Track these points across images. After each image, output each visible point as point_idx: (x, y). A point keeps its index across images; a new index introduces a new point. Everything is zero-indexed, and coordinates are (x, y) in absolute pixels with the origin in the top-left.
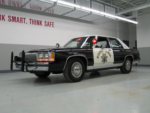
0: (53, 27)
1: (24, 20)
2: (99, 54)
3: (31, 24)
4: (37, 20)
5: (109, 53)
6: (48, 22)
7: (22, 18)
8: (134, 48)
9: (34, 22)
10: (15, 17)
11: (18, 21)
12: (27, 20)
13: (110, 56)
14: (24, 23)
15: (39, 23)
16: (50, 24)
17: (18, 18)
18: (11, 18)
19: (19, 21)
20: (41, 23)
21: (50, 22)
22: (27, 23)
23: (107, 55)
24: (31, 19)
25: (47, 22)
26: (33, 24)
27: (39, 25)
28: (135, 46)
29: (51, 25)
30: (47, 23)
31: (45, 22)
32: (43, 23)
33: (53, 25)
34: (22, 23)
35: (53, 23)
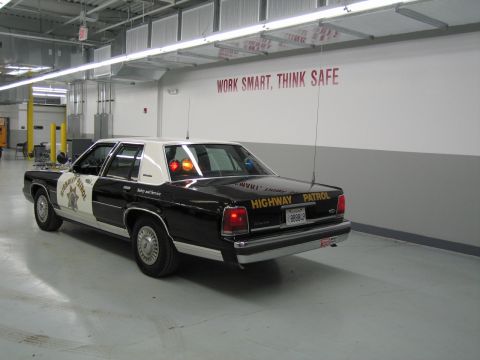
0: (334, 83)
1: (268, 80)
2: (64, 188)
3: (280, 86)
4: (294, 74)
5: (82, 189)
6: (322, 72)
7: (264, 77)
9: (287, 80)
10: (252, 79)
11: (257, 85)
12: (274, 80)
13: (84, 196)
14: (268, 88)
15: (298, 78)
16: (328, 77)
17: (257, 78)
18: (246, 83)
20: (302, 79)
21: (327, 70)
22: (272, 88)
23: (78, 192)
24: (279, 75)
25: (318, 73)
26: (283, 87)
27: (297, 86)
29: (330, 80)
30: (317, 77)
31: (313, 72)
32: (308, 78)
33: (334, 76)
34: (264, 88)
35: (335, 70)
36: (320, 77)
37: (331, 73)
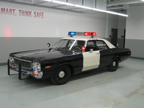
0: (42, 17)
1: (14, 11)
3: (20, 15)
4: (27, 11)
6: (38, 13)
7: (11, 9)
8: (122, 37)
9: (23, 13)
10: (4, 9)
12: (17, 11)
14: (14, 15)
15: (28, 13)
16: (40, 15)
17: (7, 9)
19: (8, 12)
20: (30, 14)
21: (40, 13)
22: (16, 15)
24: (20, 11)
25: (37, 13)
26: (22, 15)
27: (28, 16)
28: (123, 35)
29: (41, 16)
30: (36, 14)
31: (34, 12)
32: (32, 14)
33: (42, 15)
34: (12, 14)
35: (43, 13)
36: (37, 15)
37: (41, 14)
